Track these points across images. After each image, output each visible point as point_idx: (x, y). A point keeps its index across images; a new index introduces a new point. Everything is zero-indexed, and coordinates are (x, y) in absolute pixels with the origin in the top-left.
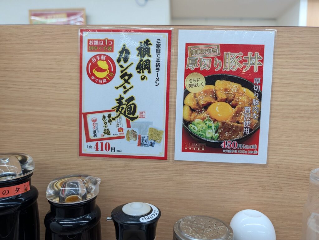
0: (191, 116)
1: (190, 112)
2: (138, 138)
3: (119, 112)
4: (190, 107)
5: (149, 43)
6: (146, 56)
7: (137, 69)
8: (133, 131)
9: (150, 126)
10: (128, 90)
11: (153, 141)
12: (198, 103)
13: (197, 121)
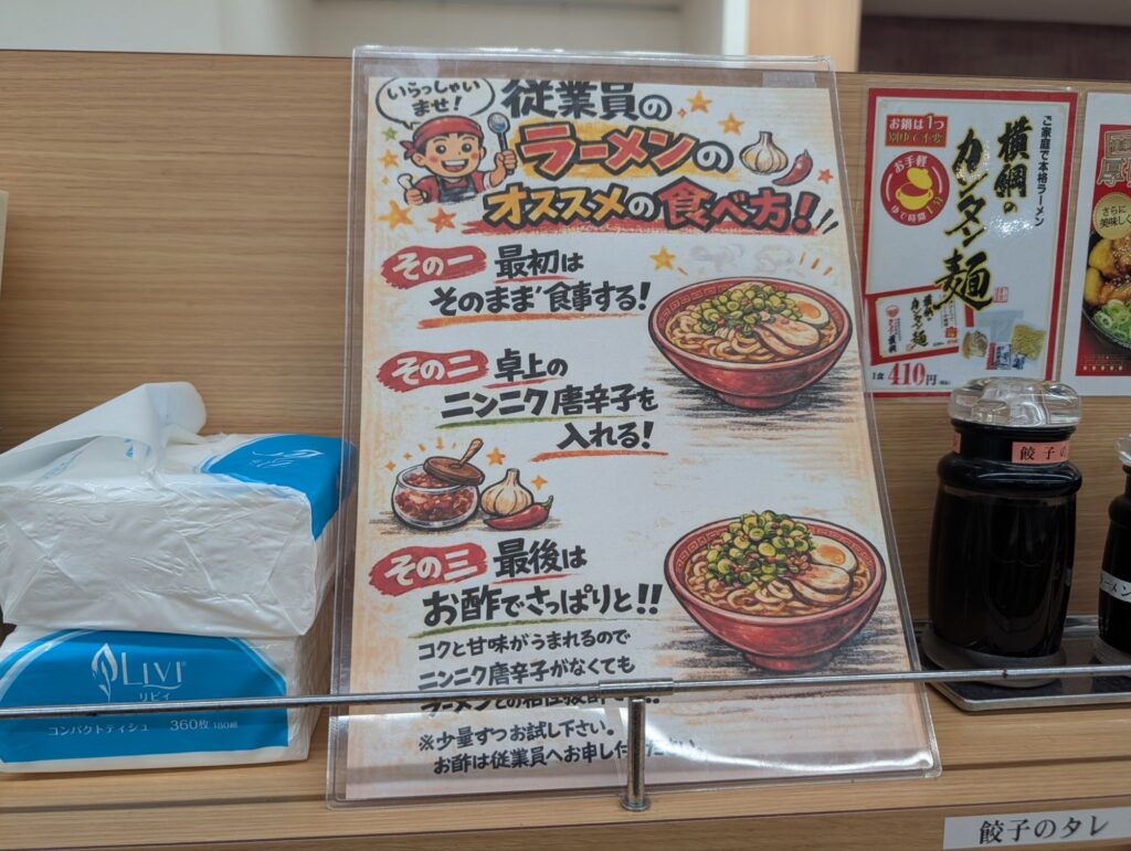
0: (1100, 292)
1: (1100, 284)
2: (988, 350)
3: (949, 292)
4: (1101, 273)
5: (1026, 125)
6: (1019, 156)
7: (996, 188)
8: (979, 334)
9: (1017, 321)
10: (974, 237)
11: (1020, 356)
12: (1117, 263)
13: (1112, 303)
